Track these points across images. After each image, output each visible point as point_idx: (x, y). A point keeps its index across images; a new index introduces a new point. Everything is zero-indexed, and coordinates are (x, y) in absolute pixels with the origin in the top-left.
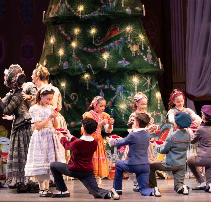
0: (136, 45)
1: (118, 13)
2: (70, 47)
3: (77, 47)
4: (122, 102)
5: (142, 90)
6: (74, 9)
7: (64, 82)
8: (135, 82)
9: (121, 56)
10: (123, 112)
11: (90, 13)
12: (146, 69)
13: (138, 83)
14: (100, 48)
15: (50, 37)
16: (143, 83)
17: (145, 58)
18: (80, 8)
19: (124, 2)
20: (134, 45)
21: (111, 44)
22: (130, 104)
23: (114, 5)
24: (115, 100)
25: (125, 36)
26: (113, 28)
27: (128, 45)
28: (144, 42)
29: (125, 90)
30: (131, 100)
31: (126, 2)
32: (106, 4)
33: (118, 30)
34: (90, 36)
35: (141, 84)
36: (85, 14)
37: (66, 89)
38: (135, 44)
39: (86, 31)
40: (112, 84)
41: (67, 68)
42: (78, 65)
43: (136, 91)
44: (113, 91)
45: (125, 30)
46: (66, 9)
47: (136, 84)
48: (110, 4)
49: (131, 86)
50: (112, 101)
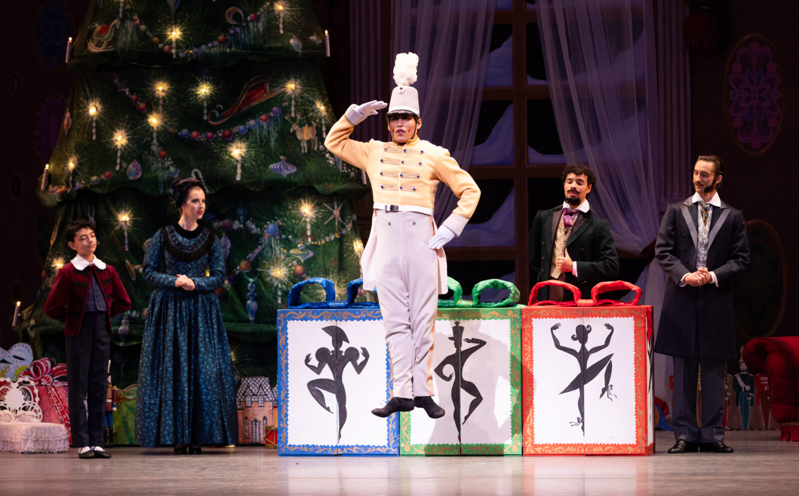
0: (309, 125)
1: (271, 49)
2: (145, 127)
3: (162, 126)
4: (277, 263)
5: (322, 235)
6: (156, 36)
7: (126, 211)
8: (305, 215)
9: (275, 153)
10: (280, 286)
11: (198, 46)
12: (332, 184)
13: (312, 218)
14: (222, 131)
15: (85, 102)
16: (325, 218)
17: (330, 157)
18: (174, 33)
19: (284, 23)
20: (304, 125)
21: (252, 122)
22: (295, 267)
23: (261, 29)
24: (260, 258)
25: (283, 104)
26: (254, 84)
27: (291, 127)
28: (326, 120)
29: (285, 234)
30: (298, 257)
31: (289, 23)
32: (240, 26)
33: (268, 88)
34: (196, 102)
35: (320, 220)
36: (187, 48)
37: (131, 229)
38: (307, 125)
39: (186, 88)
40: (251, 219)
41: (139, 176)
42: (168, 171)
43: (308, 236)
44: (253, 235)
45: (283, 89)
46: (135, 34)
47: (308, 220)
48: (251, 25)
49: (298, 225)
50: (251, 260)
